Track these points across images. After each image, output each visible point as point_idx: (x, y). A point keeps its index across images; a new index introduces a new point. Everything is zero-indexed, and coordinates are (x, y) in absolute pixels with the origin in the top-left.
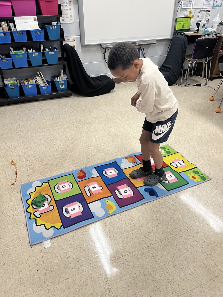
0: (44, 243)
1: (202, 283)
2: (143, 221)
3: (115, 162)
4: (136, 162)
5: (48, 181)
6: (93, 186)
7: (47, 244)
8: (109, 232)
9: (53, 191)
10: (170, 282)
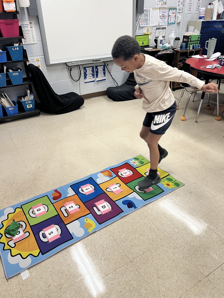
0: (22, 274)
1: (186, 290)
2: (124, 235)
3: (91, 177)
4: (111, 176)
5: (21, 206)
6: (70, 206)
7: (25, 275)
8: (91, 252)
9: (28, 216)
10: (157, 295)
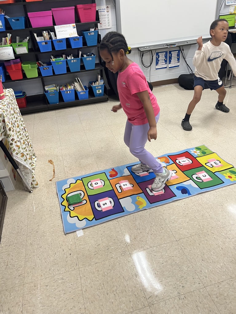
0: (77, 232)
1: (231, 277)
2: (174, 217)
5: (82, 179)
6: (125, 183)
7: (80, 233)
8: (139, 226)
9: (86, 187)
10: (198, 274)
